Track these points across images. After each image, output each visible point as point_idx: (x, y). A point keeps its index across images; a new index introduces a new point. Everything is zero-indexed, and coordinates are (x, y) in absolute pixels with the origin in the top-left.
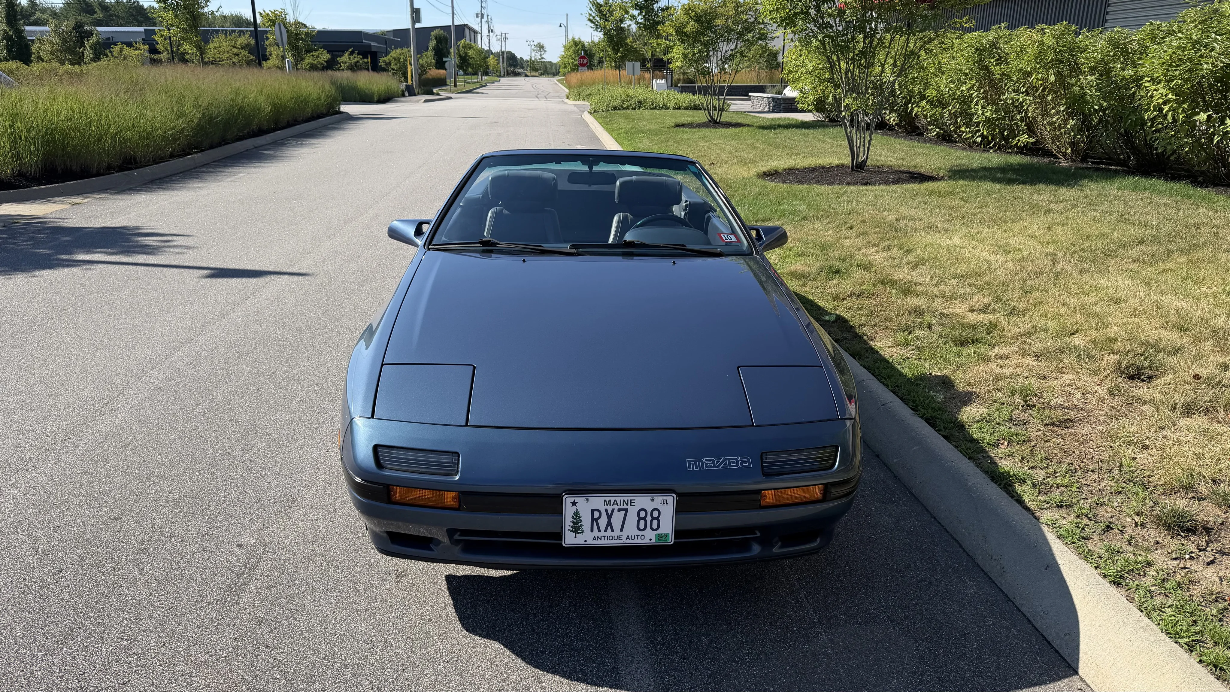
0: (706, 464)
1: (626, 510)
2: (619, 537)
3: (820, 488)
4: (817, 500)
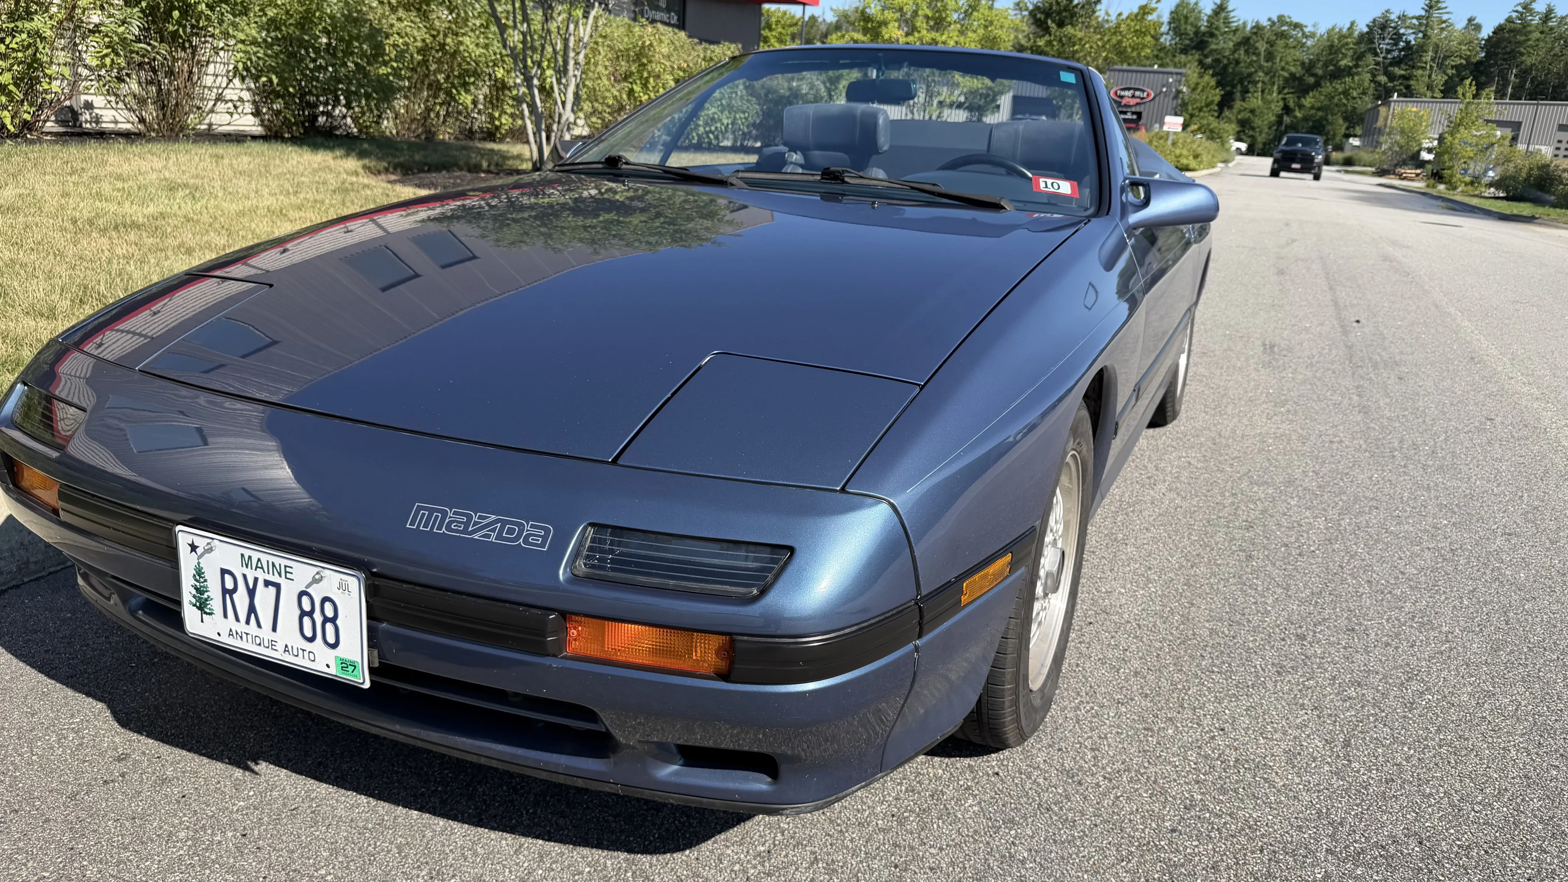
0: (450, 523)
1: (278, 586)
2: (272, 644)
3: (716, 642)
4: (710, 672)
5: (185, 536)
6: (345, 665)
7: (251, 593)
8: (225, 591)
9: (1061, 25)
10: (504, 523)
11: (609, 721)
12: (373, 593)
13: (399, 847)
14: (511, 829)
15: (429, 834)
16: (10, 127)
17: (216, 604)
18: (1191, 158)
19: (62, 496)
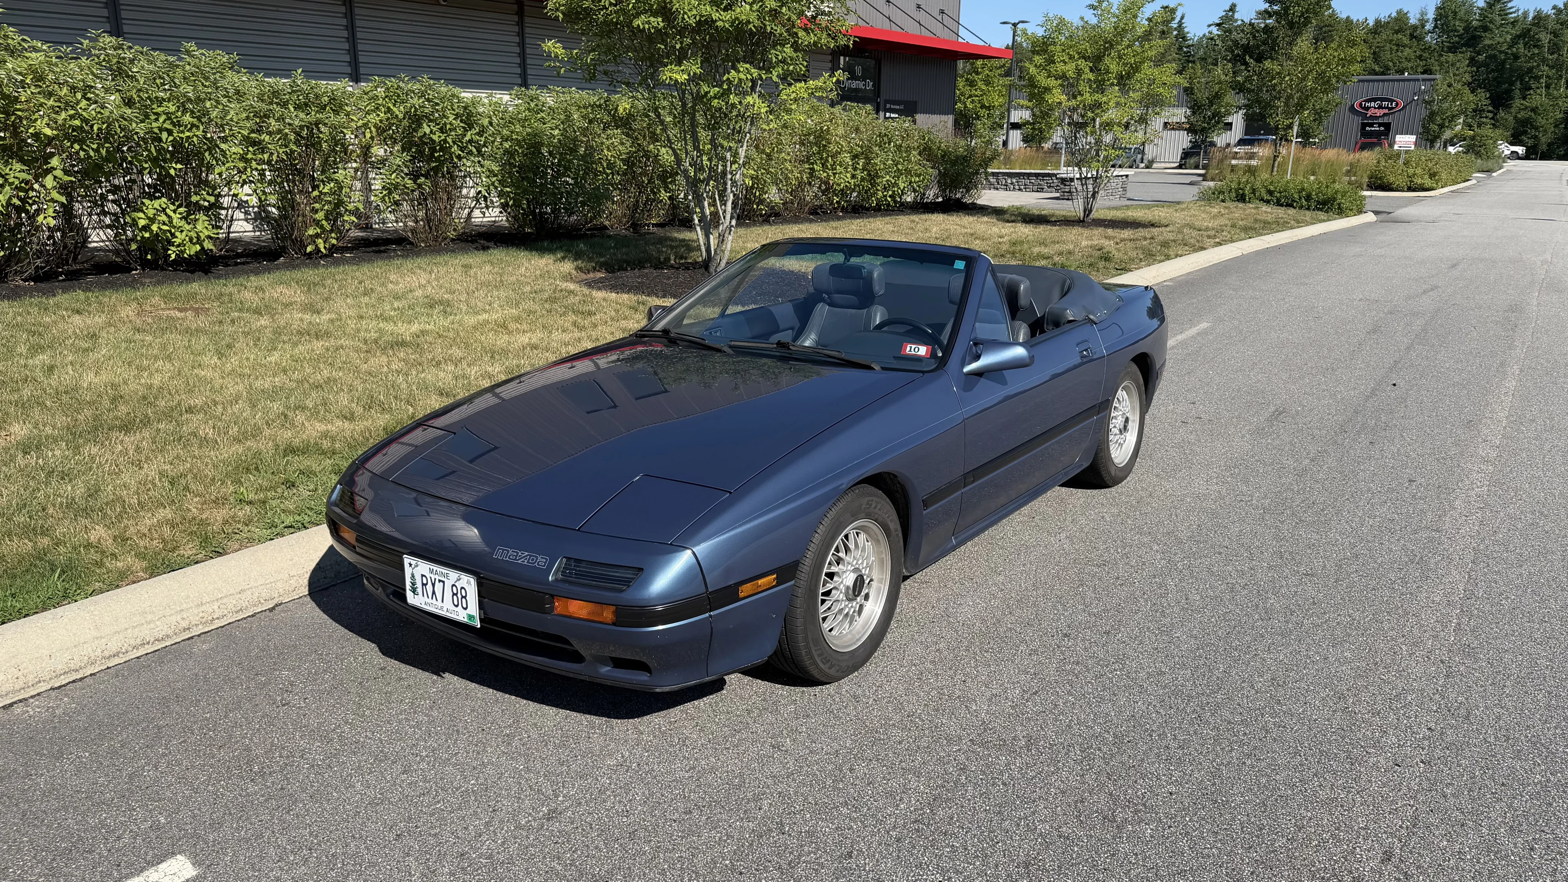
0: (510, 555)
1: (444, 582)
2: (442, 608)
3: (613, 608)
4: (610, 622)
5: (407, 560)
6: (471, 617)
7: (433, 585)
8: (423, 584)
9: (1259, 59)
10: (531, 556)
11: (578, 646)
12: (480, 585)
13: (503, 711)
14: (557, 706)
15: (518, 706)
16: (323, 250)
17: (419, 590)
18: (1426, 176)
19: (357, 540)
